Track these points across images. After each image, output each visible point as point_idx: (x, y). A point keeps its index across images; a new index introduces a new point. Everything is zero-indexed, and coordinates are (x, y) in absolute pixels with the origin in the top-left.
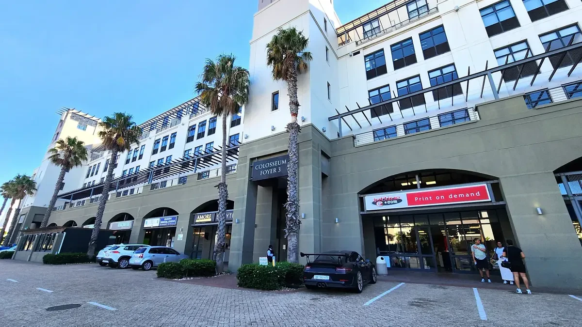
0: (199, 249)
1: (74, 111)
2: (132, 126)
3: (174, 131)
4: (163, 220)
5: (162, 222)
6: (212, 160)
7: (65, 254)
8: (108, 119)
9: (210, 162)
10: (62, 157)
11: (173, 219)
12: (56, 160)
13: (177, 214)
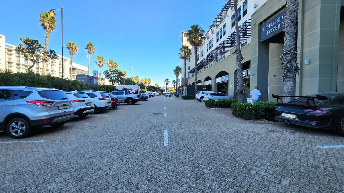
0: (246, 93)
1: (184, 33)
2: (200, 30)
3: (224, 24)
4: (222, 78)
5: (222, 79)
6: (247, 34)
7: (189, 96)
8: (189, 31)
9: (246, 36)
10: (183, 56)
11: (227, 77)
12: (182, 58)
13: (228, 74)
